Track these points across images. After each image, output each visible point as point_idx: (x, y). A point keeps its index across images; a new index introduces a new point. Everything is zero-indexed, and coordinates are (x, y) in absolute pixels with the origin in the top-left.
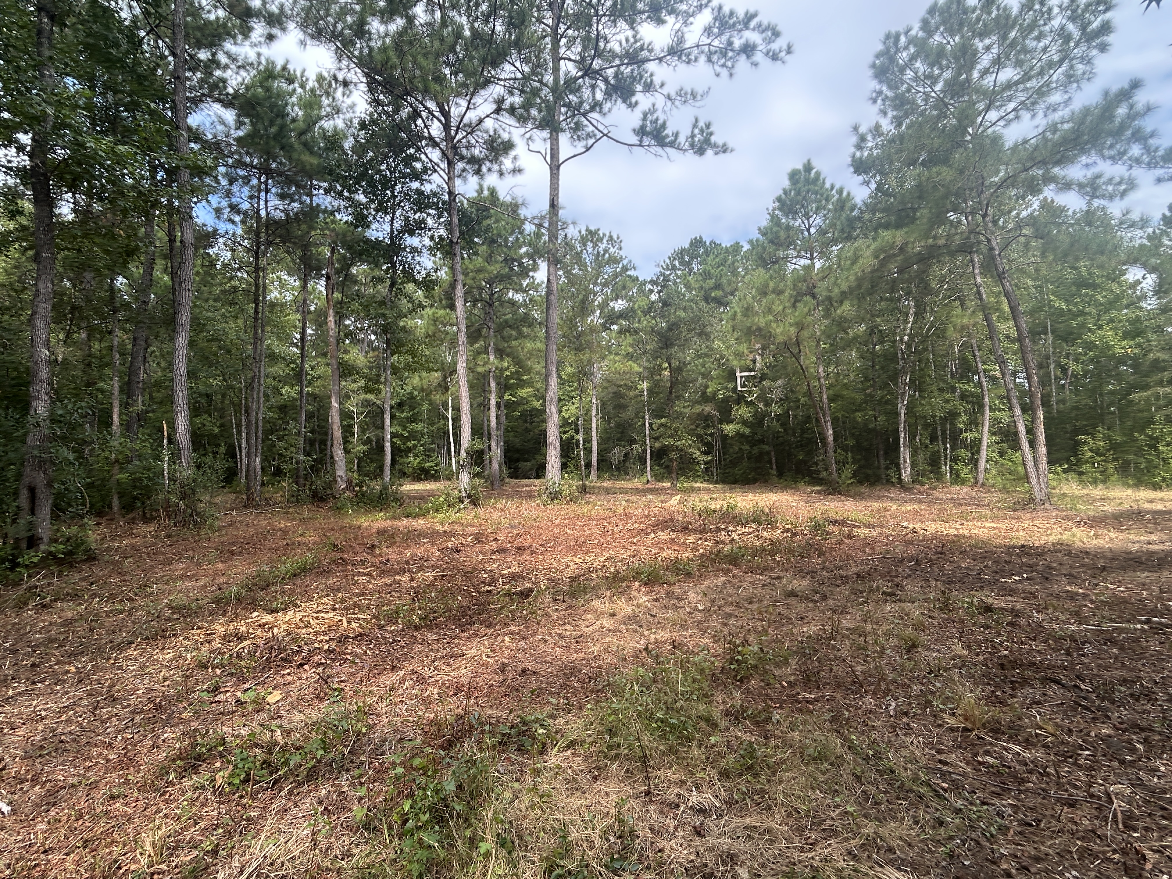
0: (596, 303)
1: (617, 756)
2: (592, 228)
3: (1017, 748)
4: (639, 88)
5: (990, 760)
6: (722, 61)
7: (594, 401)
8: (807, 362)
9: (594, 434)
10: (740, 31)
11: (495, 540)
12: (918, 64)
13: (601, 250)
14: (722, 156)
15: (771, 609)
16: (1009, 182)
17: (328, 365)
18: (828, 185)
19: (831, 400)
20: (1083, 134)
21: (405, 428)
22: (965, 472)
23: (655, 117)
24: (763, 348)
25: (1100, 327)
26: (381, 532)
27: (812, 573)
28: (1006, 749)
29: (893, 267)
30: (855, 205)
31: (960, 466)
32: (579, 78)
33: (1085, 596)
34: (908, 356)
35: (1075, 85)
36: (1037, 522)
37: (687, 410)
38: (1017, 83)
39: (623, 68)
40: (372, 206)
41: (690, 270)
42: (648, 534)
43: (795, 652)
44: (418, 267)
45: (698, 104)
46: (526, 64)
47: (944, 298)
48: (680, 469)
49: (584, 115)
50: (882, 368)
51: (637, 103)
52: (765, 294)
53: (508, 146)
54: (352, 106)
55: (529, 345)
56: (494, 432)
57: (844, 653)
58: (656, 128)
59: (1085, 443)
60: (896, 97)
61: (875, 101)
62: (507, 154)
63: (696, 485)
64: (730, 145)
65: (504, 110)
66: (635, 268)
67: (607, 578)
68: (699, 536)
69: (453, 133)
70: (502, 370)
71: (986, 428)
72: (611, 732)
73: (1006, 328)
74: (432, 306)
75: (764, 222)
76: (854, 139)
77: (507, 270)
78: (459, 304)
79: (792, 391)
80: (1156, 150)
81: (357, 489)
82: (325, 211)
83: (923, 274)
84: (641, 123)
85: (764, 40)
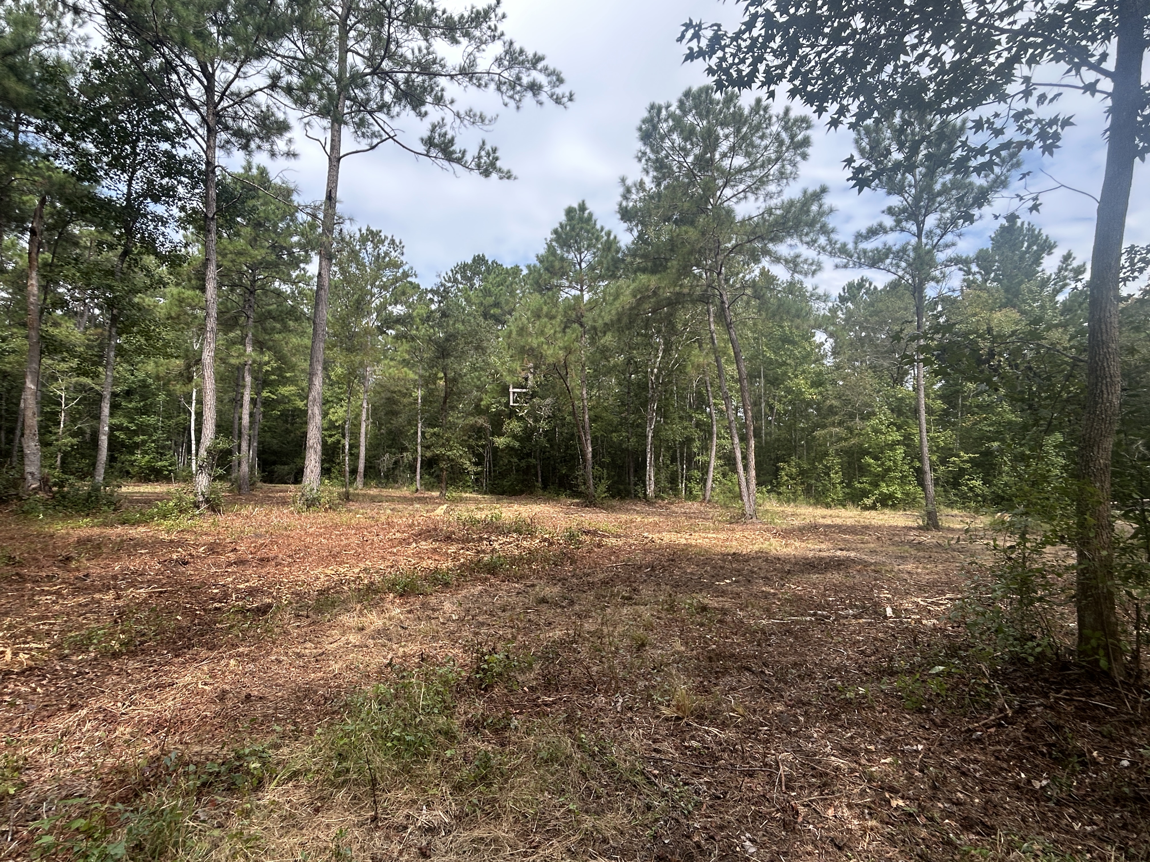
0: (374, 305)
1: (345, 782)
2: (374, 229)
3: (715, 731)
4: (429, 99)
5: (694, 743)
6: (511, 93)
7: (365, 405)
8: (573, 384)
9: (363, 440)
10: (528, 69)
11: (234, 550)
12: (675, 136)
13: (381, 252)
14: (505, 181)
15: (522, 616)
16: (738, 248)
17: (27, 337)
18: (598, 227)
19: (592, 420)
20: (789, 221)
21: (132, 420)
22: (696, 489)
23: (443, 131)
24: (536, 367)
25: (796, 376)
26: (81, 542)
27: (563, 580)
28: (707, 732)
29: (647, 306)
30: (620, 248)
31: (693, 484)
32: (367, 75)
33: (775, 594)
34: (657, 386)
35: (785, 181)
36: (746, 534)
37: (460, 421)
38: (746, 170)
39: (414, 76)
40: (105, 159)
41: (472, 285)
42: (409, 544)
43: (540, 657)
44: (161, 238)
45: (485, 128)
46: (310, 45)
47: (687, 339)
48: (451, 479)
49: (371, 113)
50: (636, 395)
51: (426, 113)
52: (539, 317)
53: (283, 127)
54: (86, 39)
55: (295, 340)
56: (245, 432)
57: (583, 655)
58: (444, 142)
59: (783, 469)
60: (657, 160)
61: (640, 160)
62: (281, 135)
63: (464, 495)
64: (514, 173)
65: (280, 87)
66: (416, 276)
67: (359, 590)
68: (460, 546)
69: (216, 99)
70: (261, 365)
71: (714, 453)
72: (342, 757)
73: (731, 369)
74: (177, 285)
75: (542, 250)
76: (621, 190)
77: (274, 257)
78: (211, 286)
79: (559, 410)
80: (835, 243)
81: (55, 489)
82: (36, 153)
83: (670, 315)
84: (429, 133)
85: (550, 83)
